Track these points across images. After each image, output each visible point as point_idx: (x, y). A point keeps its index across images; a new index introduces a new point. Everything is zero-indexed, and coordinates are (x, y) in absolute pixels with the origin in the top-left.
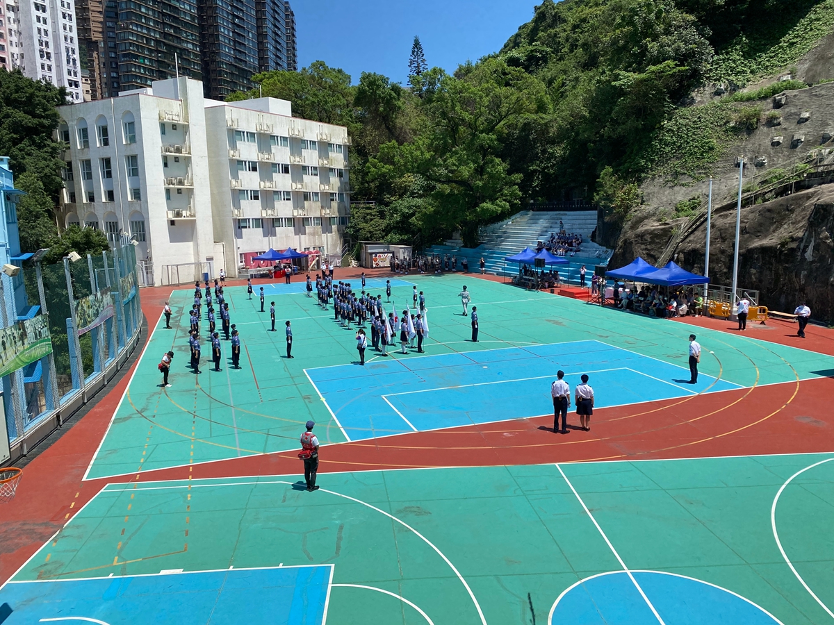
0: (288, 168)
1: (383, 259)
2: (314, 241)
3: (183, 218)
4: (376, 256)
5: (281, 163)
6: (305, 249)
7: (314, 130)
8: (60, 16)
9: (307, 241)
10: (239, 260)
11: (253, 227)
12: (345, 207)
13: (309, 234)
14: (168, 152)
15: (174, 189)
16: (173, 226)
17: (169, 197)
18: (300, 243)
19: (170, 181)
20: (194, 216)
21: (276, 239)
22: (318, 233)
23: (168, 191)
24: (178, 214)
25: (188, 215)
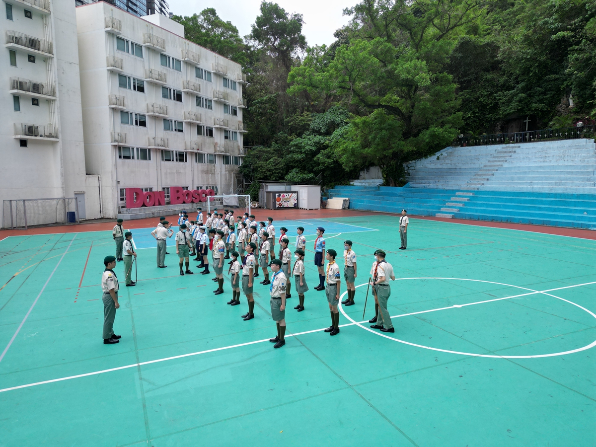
0: (181, 95)
1: (286, 199)
3: (38, 138)
4: (280, 195)
5: (172, 88)
7: (209, 59)
9: (200, 179)
10: (120, 197)
11: (138, 158)
12: (239, 146)
13: (202, 171)
14: (17, 43)
15: (26, 97)
16: (23, 148)
17: (17, 108)
18: (193, 181)
19: (20, 85)
20: (57, 137)
21: (166, 174)
22: (211, 171)
23: (16, 98)
24: (31, 130)
25: (47, 134)
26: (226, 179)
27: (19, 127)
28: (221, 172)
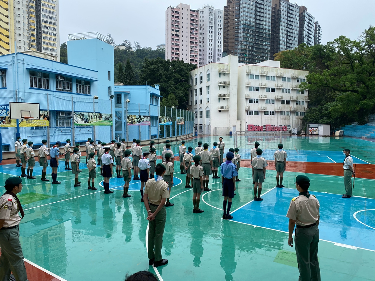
0: (274, 90)
1: (315, 131)
2: (285, 122)
3: (224, 110)
4: (311, 129)
5: (271, 88)
6: (280, 125)
7: (289, 73)
8: (217, 42)
9: (281, 122)
10: (246, 128)
11: (254, 114)
12: (304, 108)
13: (283, 119)
14: (221, 84)
15: (222, 98)
16: (220, 113)
17: (219, 102)
18: (278, 123)
19: (220, 95)
20: (229, 109)
21: (265, 120)
22: (287, 118)
23: (219, 99)
24: (222, 108)
25: (226, 108)
26: (296, 122)
27: (219, 107)
28: (293, 119)
